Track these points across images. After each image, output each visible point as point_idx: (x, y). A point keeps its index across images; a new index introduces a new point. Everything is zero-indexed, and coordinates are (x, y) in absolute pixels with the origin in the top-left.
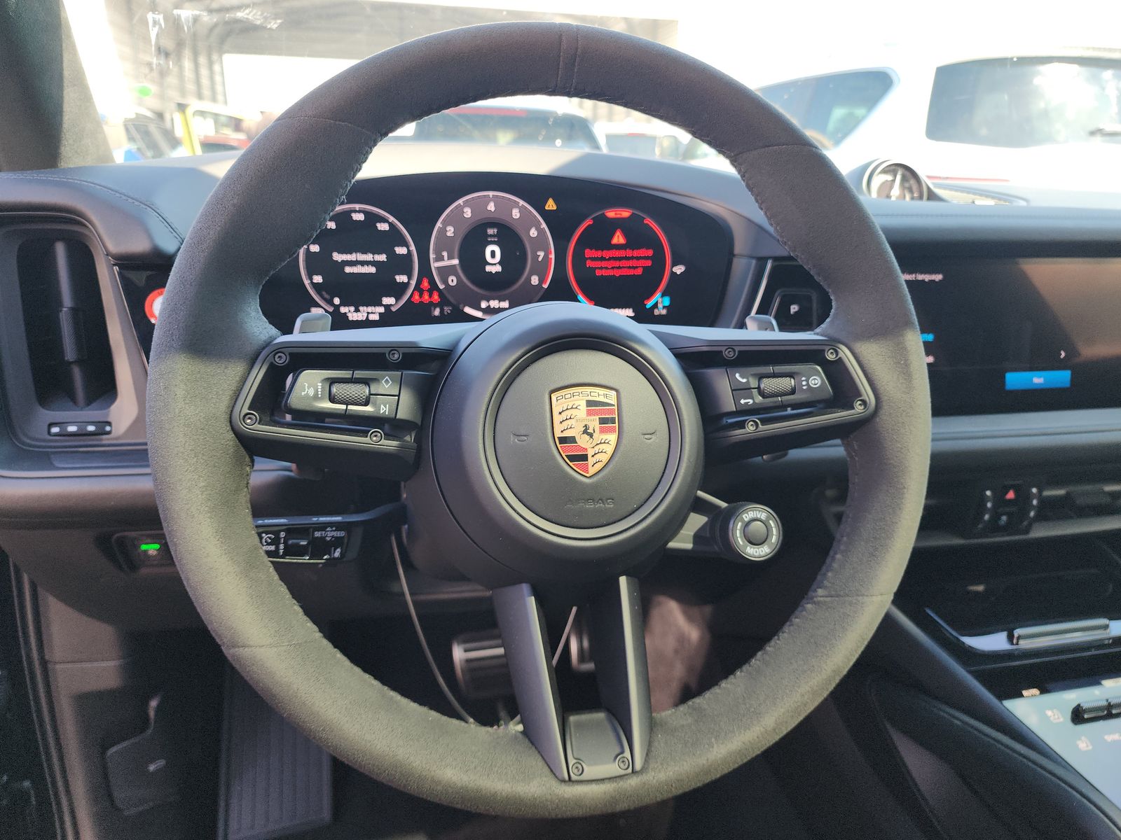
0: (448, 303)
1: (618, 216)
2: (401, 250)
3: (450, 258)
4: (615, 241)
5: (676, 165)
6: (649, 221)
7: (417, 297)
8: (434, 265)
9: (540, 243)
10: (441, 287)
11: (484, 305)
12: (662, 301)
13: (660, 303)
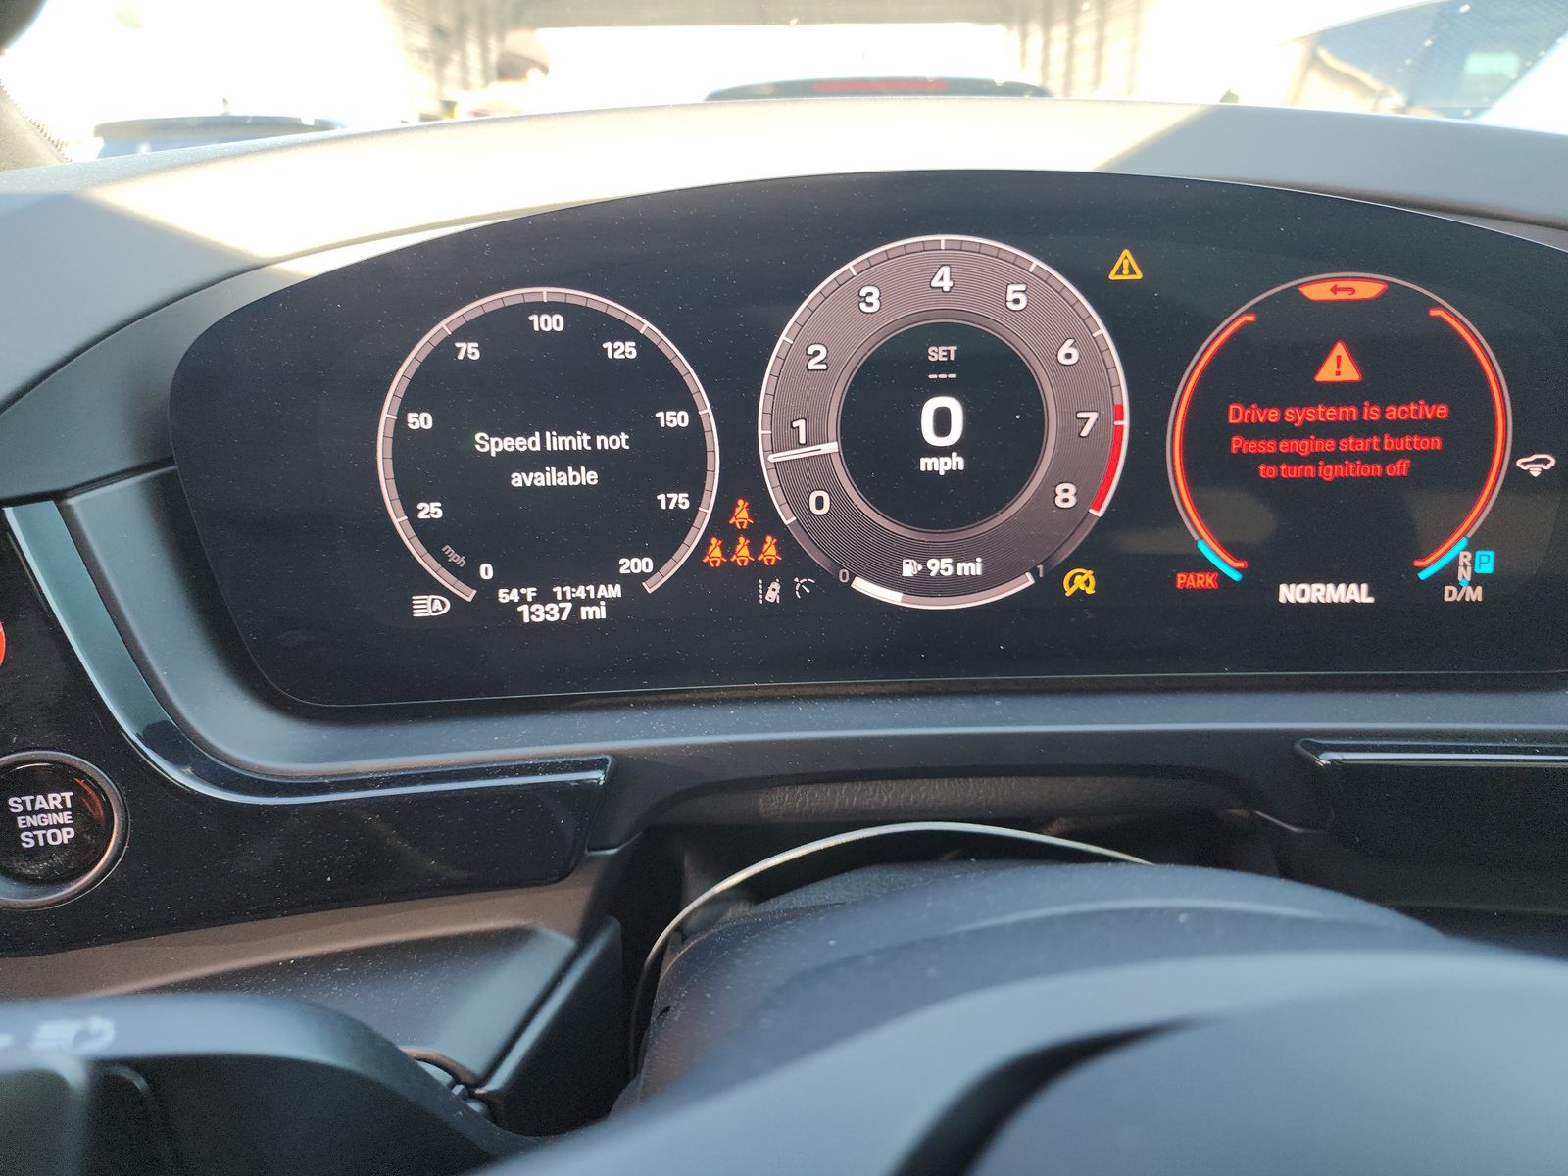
0: (807, 567)
1: (1343, 295)
2: (674, 419)
3: (816, 437)
4: (1326, 374)
5: (1441, 122)
6: (1447, 313)
7: (715, 552)
8: (768, 459)
9: (1084, 383)
10: (788, 520)
11: (909, 569)
12: (1472, 562)
13: (1465, 566)
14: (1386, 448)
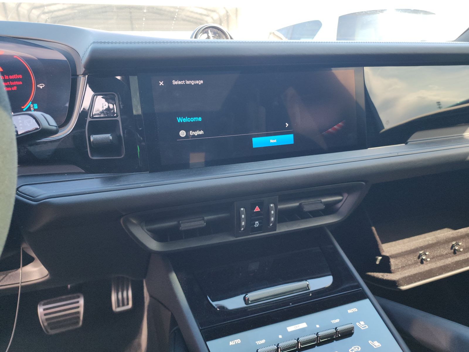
6: (18, 57)
12: (33, 106)
13: (32, 107)
14: (11, 84)
